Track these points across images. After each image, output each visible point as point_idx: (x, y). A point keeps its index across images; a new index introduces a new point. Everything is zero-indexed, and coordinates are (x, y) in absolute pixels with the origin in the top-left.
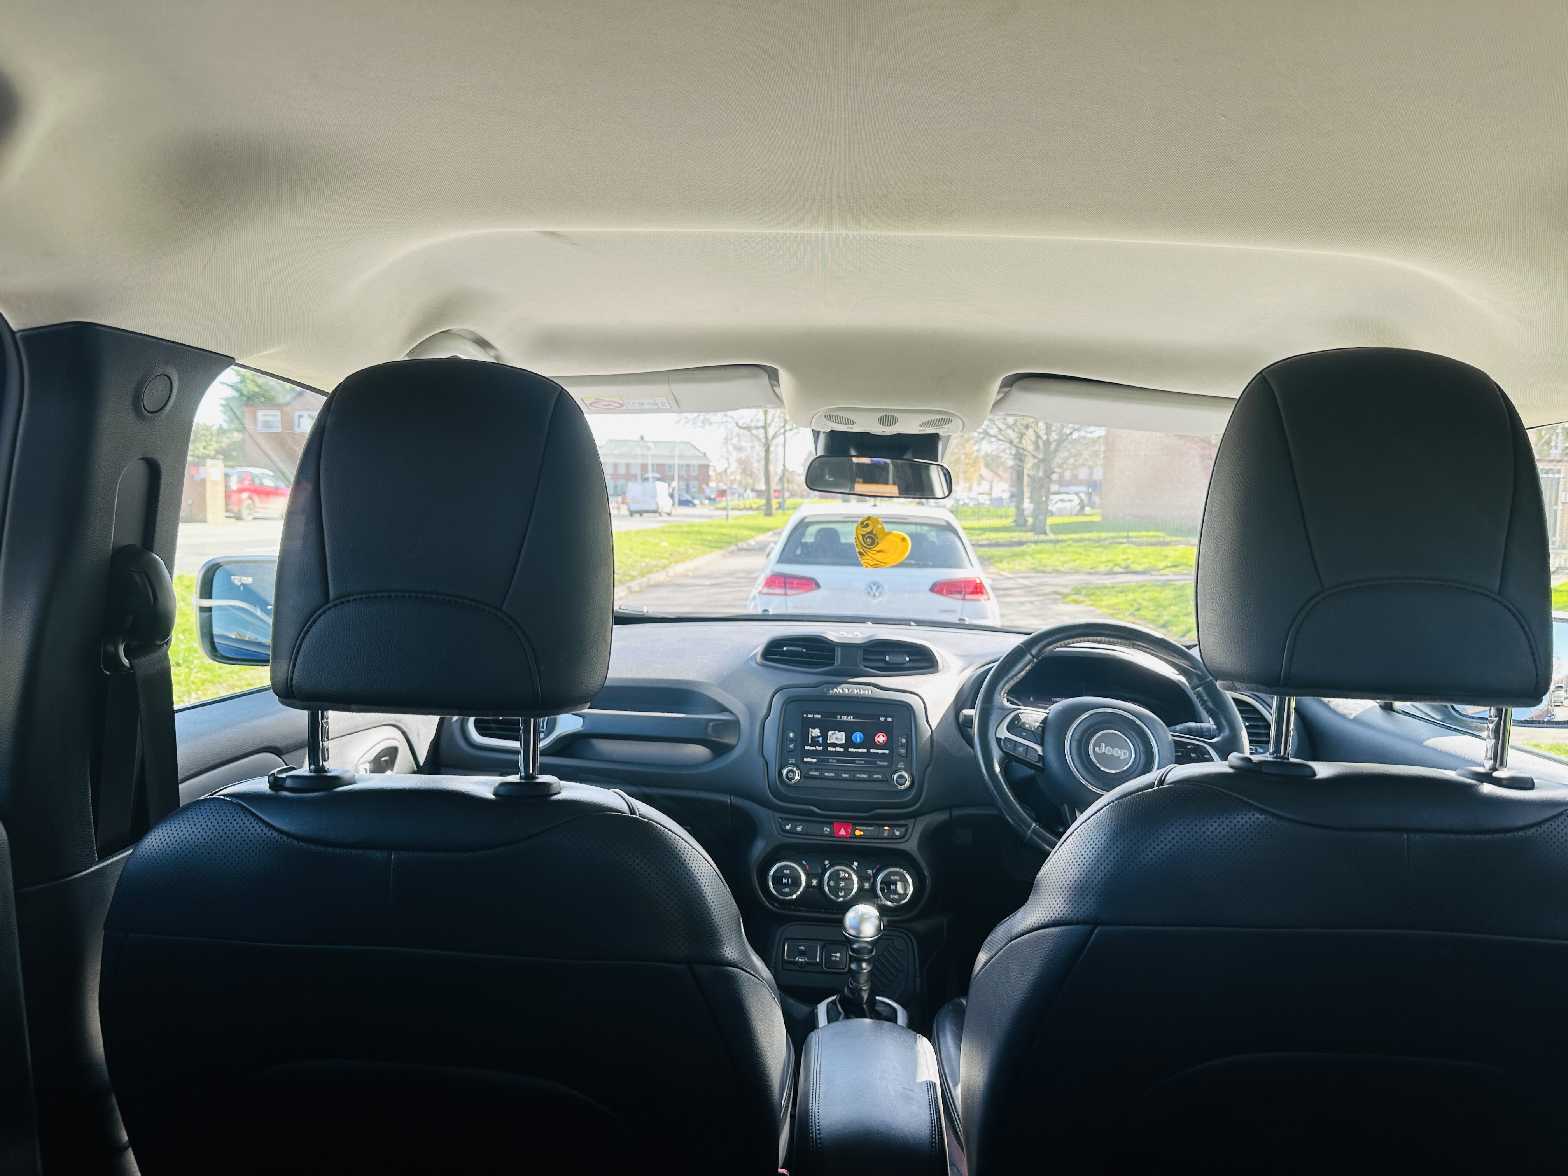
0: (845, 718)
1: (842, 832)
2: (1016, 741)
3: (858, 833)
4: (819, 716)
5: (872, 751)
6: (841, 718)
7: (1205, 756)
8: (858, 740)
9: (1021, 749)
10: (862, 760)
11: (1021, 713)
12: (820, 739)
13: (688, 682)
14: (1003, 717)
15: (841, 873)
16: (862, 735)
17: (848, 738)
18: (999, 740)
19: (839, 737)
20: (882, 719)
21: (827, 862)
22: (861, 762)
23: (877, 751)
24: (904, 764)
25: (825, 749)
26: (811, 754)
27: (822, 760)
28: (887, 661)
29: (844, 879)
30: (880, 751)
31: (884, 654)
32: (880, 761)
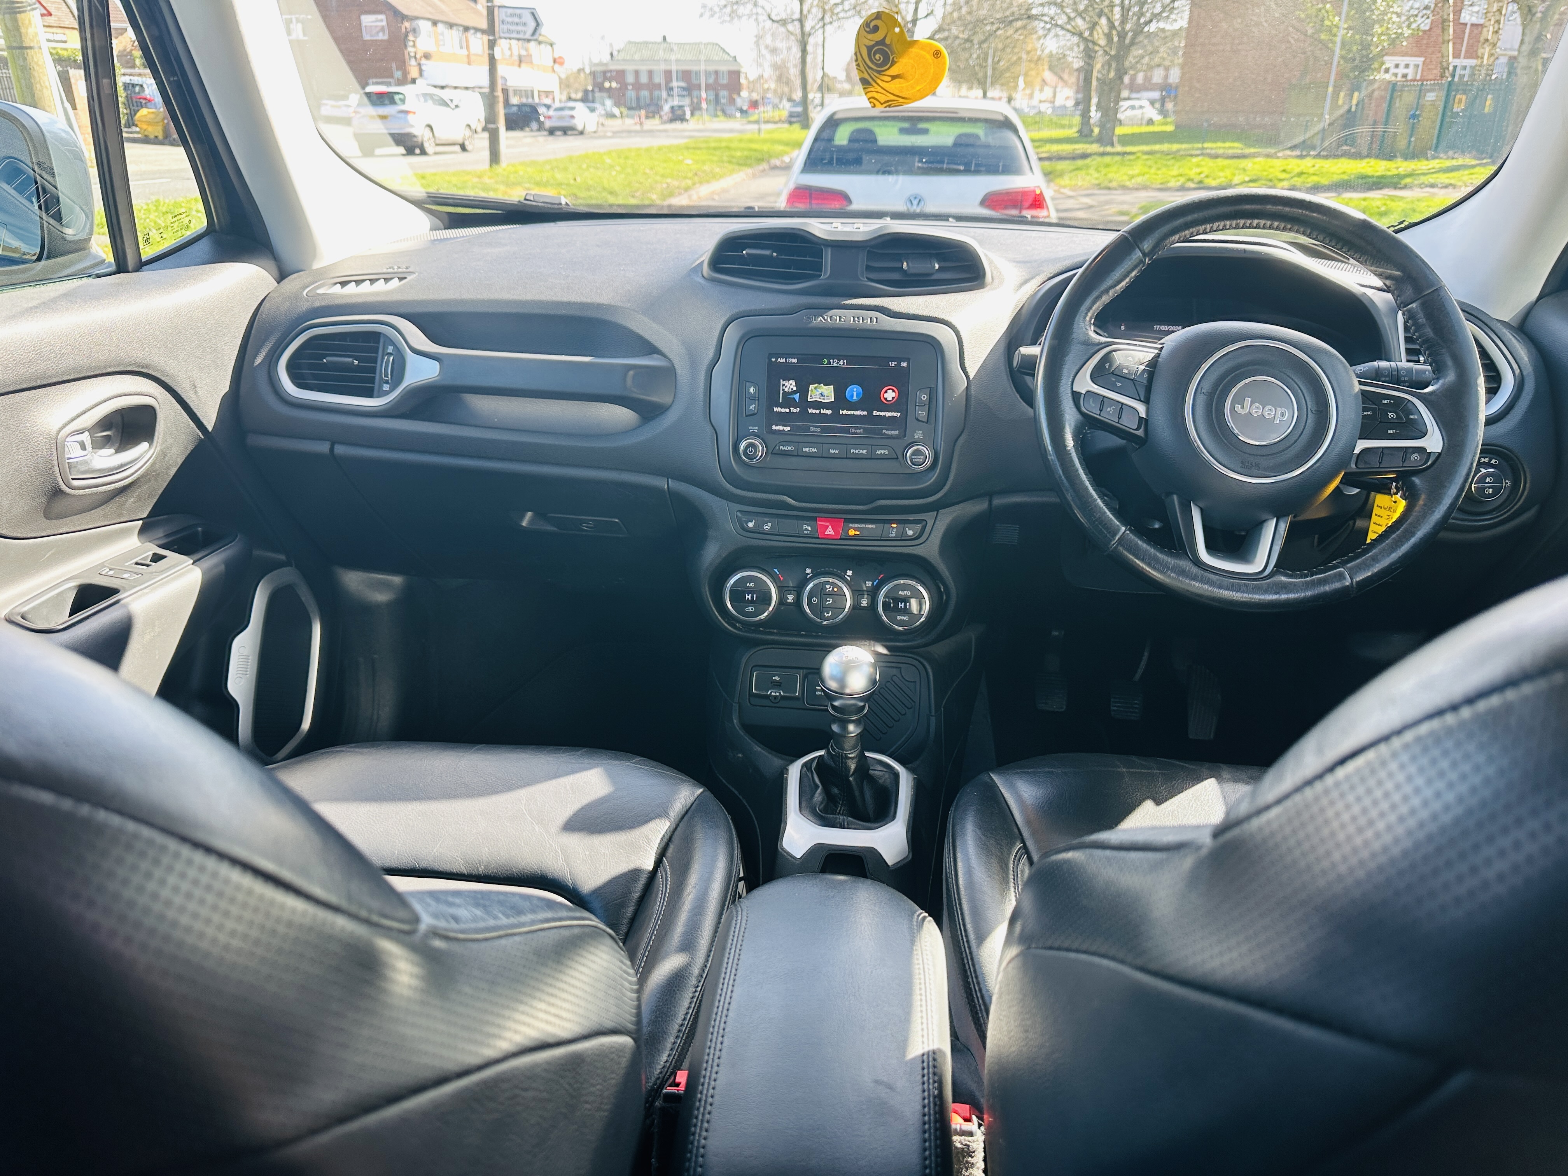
0: (835, 363)
1: (830, 531)
2: (1104, 397)
3: (852, 532)
4: (795, 361)
5: (875, 413)
6: (830, 363)
7: (1411, 417)
8: (855, 397)
9: (1110, 410)
10: (860, 428)
11: (1115, 351)
12: (797, 396)
13: (599, 306)
14: (1087, 357)
15: (828, 586)
16: (861, 390)
17: (840, 393)
18: (1076, 396)
19: (825, 394)
20: (892, 364)
21: (808, 571)
22: (858, 431)
23: (882, 414)
24: (923, 433)
25: (804, 411)
26: (783, 419)
27: (799, 428)
28: (905, 271)
29: (830, 594)
30: (888, 414)
31: (899, 258)
32: (887, 430)
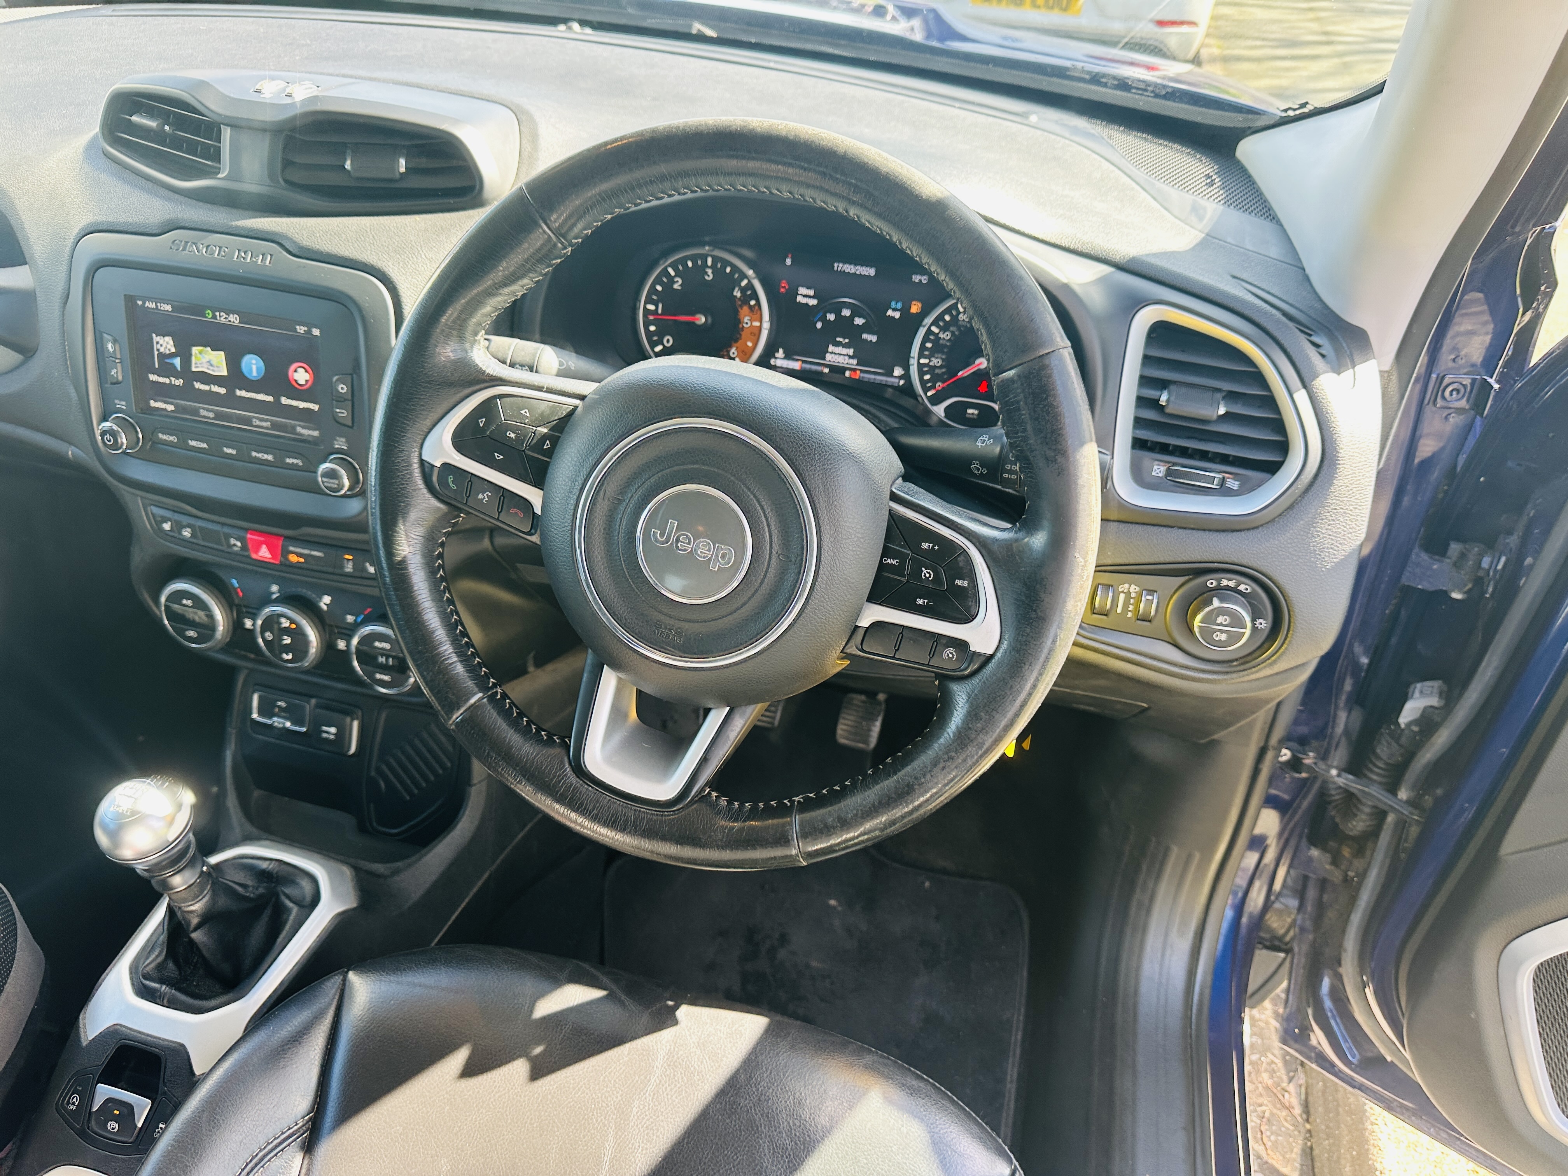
0: (222, 317)
1: (264, 553)
2: (472, 474)
3: (293, 558)
4: (168, 308)
5: (284, 400)
6: (214, 317)
7: (959, 582)
8: (255, 373)
9: (484, 497)
10: (266, 420)
11: (501, 396)
12: (177, 362)
15: (283, 620)
16: (262, 364)
17: (233, 363)
18: (426, 468)
19: (214, 362)
20: (301, 329)
22: (265, 424)
23: (294, 403)
24: (347, 441)
25: (188, 385)
26: (163, 392)
27: (184, 410)
28: (348, 171)
29: (287, 631)
30: (302, 405)
31: (340, 150)
32: (303, 427)
